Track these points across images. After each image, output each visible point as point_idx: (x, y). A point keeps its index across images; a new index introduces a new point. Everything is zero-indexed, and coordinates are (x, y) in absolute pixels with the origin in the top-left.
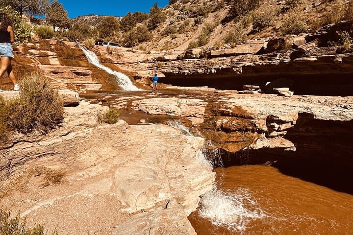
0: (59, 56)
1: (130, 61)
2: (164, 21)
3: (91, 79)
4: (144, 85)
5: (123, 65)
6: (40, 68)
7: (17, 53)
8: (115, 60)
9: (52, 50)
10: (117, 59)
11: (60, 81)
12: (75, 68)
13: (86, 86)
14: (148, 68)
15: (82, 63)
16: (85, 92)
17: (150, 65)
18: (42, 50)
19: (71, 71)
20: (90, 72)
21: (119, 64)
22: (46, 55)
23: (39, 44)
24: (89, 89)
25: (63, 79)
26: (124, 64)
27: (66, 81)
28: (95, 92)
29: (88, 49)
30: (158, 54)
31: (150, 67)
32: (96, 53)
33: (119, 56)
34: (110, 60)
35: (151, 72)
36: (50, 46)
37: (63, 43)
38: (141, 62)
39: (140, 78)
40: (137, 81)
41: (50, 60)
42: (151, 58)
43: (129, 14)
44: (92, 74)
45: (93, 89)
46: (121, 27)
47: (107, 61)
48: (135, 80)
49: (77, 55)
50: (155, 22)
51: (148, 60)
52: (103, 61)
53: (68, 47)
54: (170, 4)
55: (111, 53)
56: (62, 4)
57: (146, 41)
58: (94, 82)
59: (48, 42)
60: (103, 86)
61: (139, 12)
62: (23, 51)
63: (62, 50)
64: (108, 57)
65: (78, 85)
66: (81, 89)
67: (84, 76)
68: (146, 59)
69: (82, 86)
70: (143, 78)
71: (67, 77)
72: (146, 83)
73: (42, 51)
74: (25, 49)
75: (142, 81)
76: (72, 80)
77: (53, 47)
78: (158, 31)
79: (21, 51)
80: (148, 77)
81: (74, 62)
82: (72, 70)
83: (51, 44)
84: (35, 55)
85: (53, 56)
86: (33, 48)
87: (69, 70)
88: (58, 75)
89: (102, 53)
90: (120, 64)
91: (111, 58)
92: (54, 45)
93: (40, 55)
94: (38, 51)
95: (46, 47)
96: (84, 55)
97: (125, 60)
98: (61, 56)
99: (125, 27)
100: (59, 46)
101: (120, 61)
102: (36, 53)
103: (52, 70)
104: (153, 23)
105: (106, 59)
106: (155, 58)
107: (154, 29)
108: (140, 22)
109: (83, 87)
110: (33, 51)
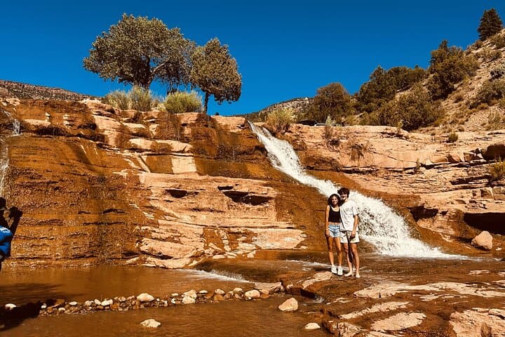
0: (197, 152)
1: (392, 164)
2: (472, 75)
3: (272, 214)
4: (447, 240)
5: (370, 177)
6: (142, 181)
7: (99, 146)
8: (346, 161)
9: (183, 139)
10: (353, 158)
11: (186, 217)
12: (230, 182)
13: (256, 235)
14: (453, 183)
15: (253, 169)
16: (251, 255)
17: (462, 173)
18: (161, 139)
19: (220, 188)
20: (272, 193)
21: (358, 172)
22: (167, 151)
23: (155, 126)
24: (266, 245)
25: (195, 213)
26: (372, 171)
27: (203, 218)
28: (284, 255)
29: (274, 135)
30: (486, 139)
31: (460, 181)
32: (293, 142)
33: (358, 151)
34: (331, 161)
35: (467, 195)
36: (182, 130)
37: (213, 121)
38: (428, 167)
39: (432, 213)
40: (423, 224)
41: (175, 162)
42: (459, 152)
43: (379, 72)
44: (276, 199)
45: (277, 245)
46: (356, 107)
47: (323, 166)
48: (416, 220)
49: (242, 149)
50: (449, 77)
51: (450, 159)
52: (313, 165)
53: (222, 131)
54: (483, 39)
55: (335, 143)
56: (227, 46)
57: (426, 125)
58: (283, 224)
59: (178, 120)
60: (309, 239)
61: (401, 67)
62: (116, 142)
63: (207, 136)
64: (326, 153)
65: (235, 230)
66: (241, 245)
67: (254, 204)
68: (443, 156)
69: (245, 234)
70: (444, 213)
71: (204, 206)
72: (452, 232)
73: (159, 141)
74: (122, 137)
75: (437, 224)
76: (220, 215)
77: (187, 131)
78: (459, 99)
79: (112, 142)
80: (458, 212)
81: (232, 165)
82: (222, 185)
83: (185, 125)
84: (141, 150)
85: (183, 151)
86: (141, 135)
87: (215, 185)
88: (186, 201)
89: (309, 143)
90: (363, 173)
91: (334, 155)
92: (192, 125)
93: (154, 152)
94: (150, 142)
95: (173, 130)
96: (262, 149)
97: (377, 160)
98: (204, 152)
99: (367, 103)
100: (201, 129)
101: (360, 164)
102: (144, 147)
103: (170, 186)
104: (442, 81)
105: (322, 161)
106: (477, 152)
107: (444, 97)
108: (406, 89)
109: (248, 236)
110: (139, 142)
